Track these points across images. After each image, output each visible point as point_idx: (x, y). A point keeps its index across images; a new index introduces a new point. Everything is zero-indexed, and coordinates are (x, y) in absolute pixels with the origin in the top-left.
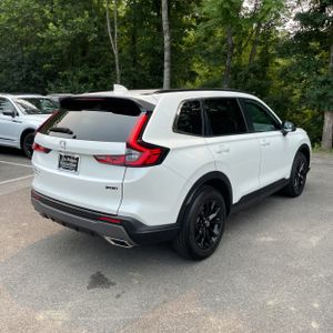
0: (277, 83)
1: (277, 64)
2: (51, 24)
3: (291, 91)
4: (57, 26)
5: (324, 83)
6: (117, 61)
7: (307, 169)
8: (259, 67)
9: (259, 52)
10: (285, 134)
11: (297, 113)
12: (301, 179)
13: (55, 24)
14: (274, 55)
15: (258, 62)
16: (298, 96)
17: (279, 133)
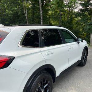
0: (75, 26)
1: (75, 20)
2: (7, 10)
3: (80, 28)
4: (9, 10)
5: (90, 25)
6: (27, 20)
7: (87, 55)
8: (70, 21)
9: (70, 17)
10: (78, 43)
11: (82, 34)
12: (85, 59)
13: (8, 10)
14: (74, 17)
15: (70, 19)
16: (82, 29)
17: (76, 43)
